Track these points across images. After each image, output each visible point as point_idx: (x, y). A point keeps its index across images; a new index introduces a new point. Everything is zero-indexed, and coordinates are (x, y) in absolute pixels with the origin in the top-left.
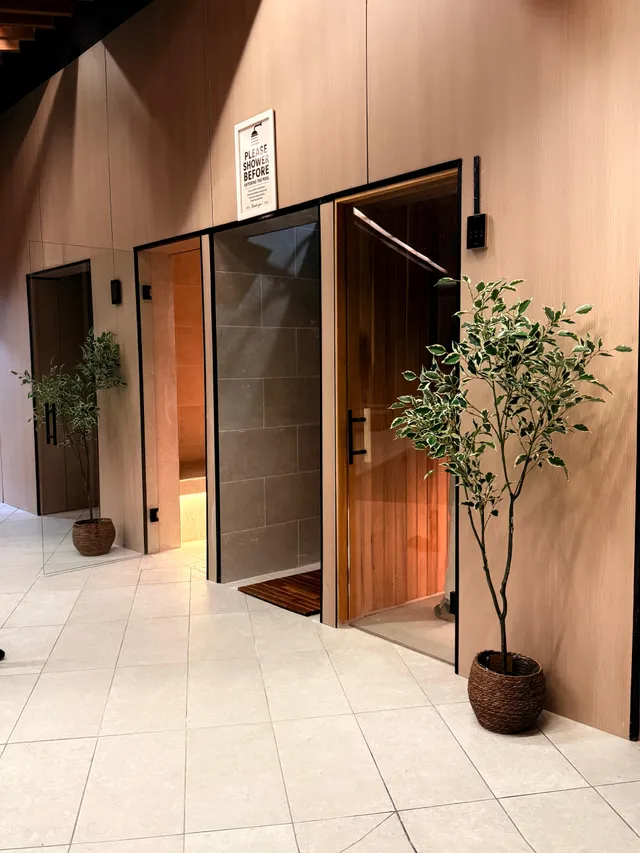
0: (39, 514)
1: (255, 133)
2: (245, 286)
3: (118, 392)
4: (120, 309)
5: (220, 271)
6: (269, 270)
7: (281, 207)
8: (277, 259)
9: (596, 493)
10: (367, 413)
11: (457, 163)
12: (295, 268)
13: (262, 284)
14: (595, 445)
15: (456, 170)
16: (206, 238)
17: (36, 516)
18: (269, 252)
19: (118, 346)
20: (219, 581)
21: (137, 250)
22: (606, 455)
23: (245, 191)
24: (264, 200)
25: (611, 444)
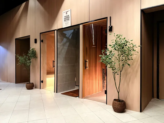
0: (16, 83)
1: (67, 13)
2: (62, 40)
3: (35, 59)
4: (36, 44)
5: (58, 37)
6: (66, 38)
7: (72, 25)
8: (67, 36)
9: (133, 71)
10: (88, 60)
11: (107, 18)
12: (70, 38)
13: (65, 40)
14: (133, 63)
15: (106, 19)
16: (56, 31)
17: (15, 84)
18: (66, 34)
19: (35, 51)
20: (57, 93)
21: (40, 33)
22: (135, 64)
23: (64, 23)
24: (68, 24)
25: (136, 62)
